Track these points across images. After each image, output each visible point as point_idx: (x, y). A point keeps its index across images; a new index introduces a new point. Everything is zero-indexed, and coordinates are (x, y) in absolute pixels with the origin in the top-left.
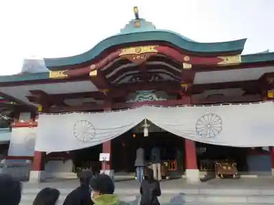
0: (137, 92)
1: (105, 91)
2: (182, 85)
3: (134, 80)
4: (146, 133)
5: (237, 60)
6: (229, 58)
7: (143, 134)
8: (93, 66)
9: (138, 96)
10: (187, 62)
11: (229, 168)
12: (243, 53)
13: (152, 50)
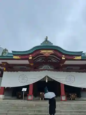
0: (43, 65)
1: (32, 64)
2: (60, 64)
3: (42, 61)
5: (80, 58)
6: (77, 57)
7: (46, 81)
8: (30, 56)
9: (43, 67)
10: (64, 57)
11: (74, 96)
12: (82, 56)
13: (52, 52)
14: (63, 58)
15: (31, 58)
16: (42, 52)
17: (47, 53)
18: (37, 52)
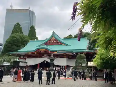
4: (45, 63)
5: (56, 52)
8: (35, 52)
9: (44, 55)
13: (44, 50)
14: (49, 53)
16: (41, 50)
17: (42, 51)
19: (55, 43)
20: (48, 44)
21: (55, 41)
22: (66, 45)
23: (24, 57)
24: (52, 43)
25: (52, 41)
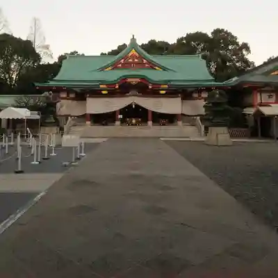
0: (130, 90)
5: (167, 86)
7: (132, 107)
8: (117, 85)
9: (130, 92)
11: (165, 121)
13: (138, 80)
14: (150, 87)
15: (117, 87)
16: (129, 80)
17: (134, 81)
18: (124, 81)
19: (137, 63)
20: (120, 65)
21: (136, 60)
22: (164, 69)
23: (68, 95)
24: (130, 63)
25: (131, 60)
